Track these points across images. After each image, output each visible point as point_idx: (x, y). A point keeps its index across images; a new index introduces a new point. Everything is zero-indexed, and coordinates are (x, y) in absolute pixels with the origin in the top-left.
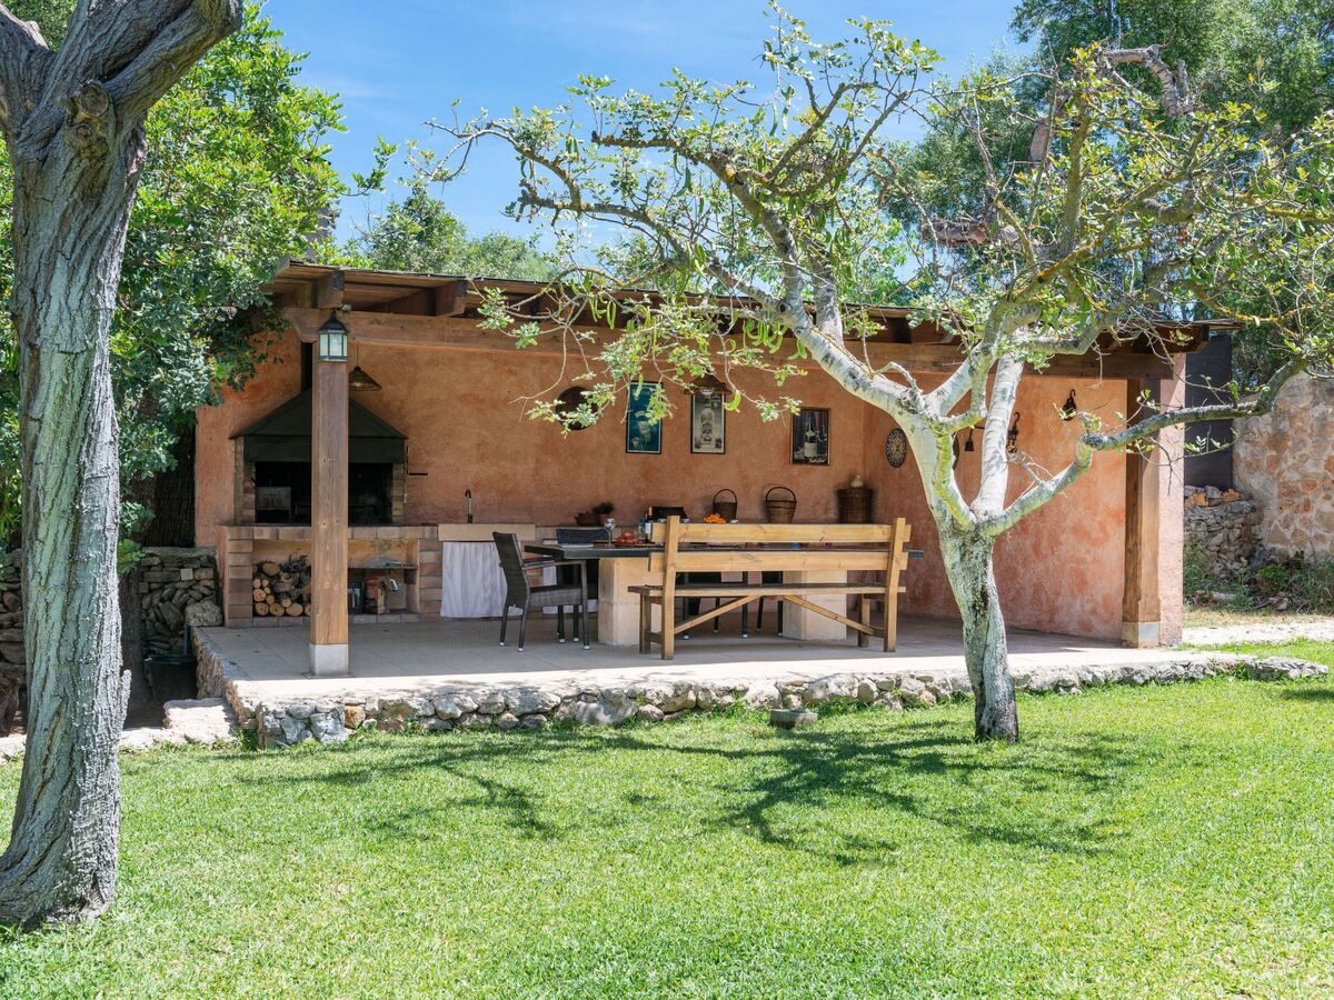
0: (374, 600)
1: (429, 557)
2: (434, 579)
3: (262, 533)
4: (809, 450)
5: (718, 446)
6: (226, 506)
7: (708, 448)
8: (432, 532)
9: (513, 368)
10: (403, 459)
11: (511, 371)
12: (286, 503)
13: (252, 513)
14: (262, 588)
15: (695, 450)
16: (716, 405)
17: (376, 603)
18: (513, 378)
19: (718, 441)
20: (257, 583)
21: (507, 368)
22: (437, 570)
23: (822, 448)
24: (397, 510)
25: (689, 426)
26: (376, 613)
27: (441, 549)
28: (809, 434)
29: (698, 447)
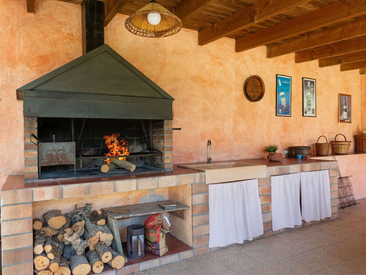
0: (156, 243)
1: (199, 199)
2: (202, 218)
3: (43, 194)
4: (345, 115)
5: (313, 113)
6: (18, 159)
7: (309, 113)
8: (201, 177)
9: (221, 61)
10: (171, 117)
11: (220, 63)
12: (71, 159)
13: (34, 169)
14: (44, 253)
15: (305, 115)
16: (312, 90)
17: (158, 245)
18: (221, 68)
19: (313, 110)
20: (39, 249)
21: (218, 61)
22: (205, 209)
23: (349, 115)
24: (168, 160)
25: (302, 102)
26: (158, 256)
27: (207, 191)
28: (345, 107)
29: (306, 113)
